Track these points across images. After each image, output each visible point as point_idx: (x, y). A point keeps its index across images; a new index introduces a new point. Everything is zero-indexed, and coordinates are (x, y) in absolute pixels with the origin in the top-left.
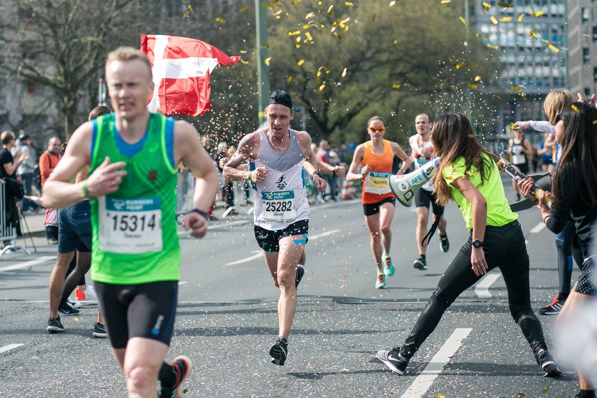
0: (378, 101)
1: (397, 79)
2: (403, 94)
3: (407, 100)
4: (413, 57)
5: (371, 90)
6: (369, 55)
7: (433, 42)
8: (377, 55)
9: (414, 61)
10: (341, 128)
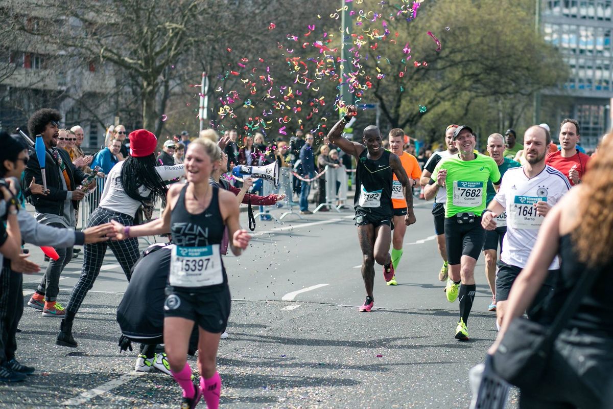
0: (449, 100)
1: (469, 79)
2: (473, 94)
3: (476, 101)
4: (487, 59)
5: (443, 89)
6: (444, 54)
7: (508, 45)
8: (452, 55)
9: (489, 63)
10: (411, 126)
